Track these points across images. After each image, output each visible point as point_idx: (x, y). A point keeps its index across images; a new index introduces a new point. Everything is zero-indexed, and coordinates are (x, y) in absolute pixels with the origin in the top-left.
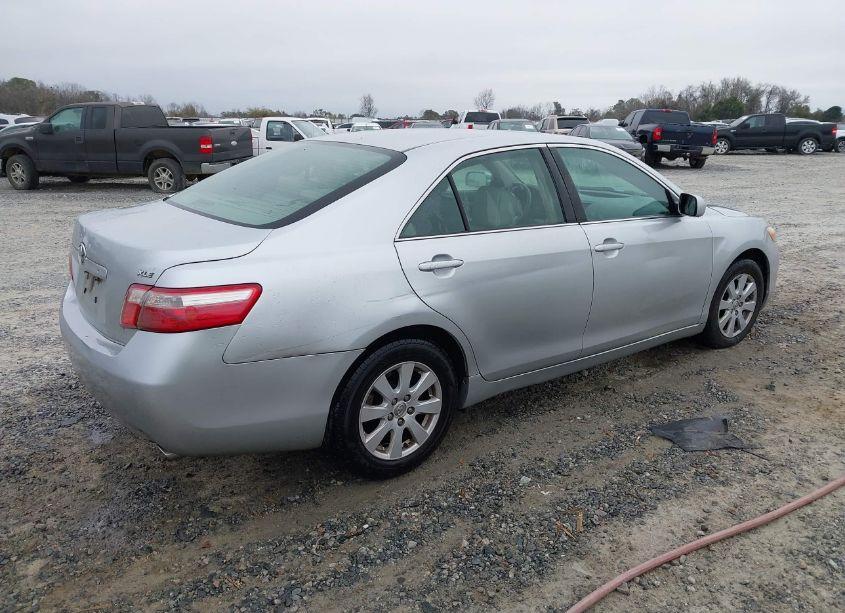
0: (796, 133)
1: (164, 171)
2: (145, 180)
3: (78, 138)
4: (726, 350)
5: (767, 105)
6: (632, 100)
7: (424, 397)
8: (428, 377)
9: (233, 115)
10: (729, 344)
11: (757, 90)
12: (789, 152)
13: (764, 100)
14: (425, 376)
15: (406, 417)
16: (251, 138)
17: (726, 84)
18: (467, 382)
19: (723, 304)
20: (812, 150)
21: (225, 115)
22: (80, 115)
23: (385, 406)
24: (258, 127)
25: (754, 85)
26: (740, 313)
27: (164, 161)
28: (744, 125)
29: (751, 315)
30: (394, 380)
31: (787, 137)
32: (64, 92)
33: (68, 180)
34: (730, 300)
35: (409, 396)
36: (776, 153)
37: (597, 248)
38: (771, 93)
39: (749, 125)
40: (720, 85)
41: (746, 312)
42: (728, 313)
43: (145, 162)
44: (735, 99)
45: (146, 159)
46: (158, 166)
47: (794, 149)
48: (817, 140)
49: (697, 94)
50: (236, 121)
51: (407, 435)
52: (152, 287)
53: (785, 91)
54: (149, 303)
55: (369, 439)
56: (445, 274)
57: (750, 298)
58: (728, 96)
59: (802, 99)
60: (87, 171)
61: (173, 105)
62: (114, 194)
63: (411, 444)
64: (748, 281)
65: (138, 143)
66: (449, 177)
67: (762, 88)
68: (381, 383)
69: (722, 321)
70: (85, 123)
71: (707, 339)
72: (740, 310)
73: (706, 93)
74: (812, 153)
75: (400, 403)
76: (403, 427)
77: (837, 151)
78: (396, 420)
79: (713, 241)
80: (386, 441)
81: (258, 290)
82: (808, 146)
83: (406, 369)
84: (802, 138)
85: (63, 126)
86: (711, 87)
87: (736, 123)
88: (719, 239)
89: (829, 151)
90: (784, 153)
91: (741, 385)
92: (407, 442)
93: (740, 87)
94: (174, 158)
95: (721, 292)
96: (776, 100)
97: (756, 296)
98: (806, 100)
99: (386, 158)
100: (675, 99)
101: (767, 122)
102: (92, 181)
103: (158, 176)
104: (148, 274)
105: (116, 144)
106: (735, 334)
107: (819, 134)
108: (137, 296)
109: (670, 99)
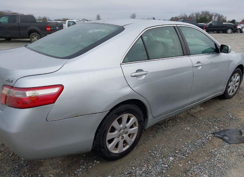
0: (226, 27)
1: (35, 36)
2: (29, 40)
3: (7, 26)
4: (229, 100)
5: (214, 19)
6: (176, 17)
7: (132, 127)
8: (133, 119)
9: (58, 20)
10: (230, 97)
11: (212, 15)
12: (224, 33)
13: (213, 17)
14: (132, 119)
15: (125, 135)
16: (63, 26)
17: (203, 12)
18: (147, 120)
19: (230, 84)
20: (230, 32)
21: (55, 20)
22: (7, 18)
23: (116, 132)
24: (65, 24)
25: (211, 13)
26: (234, 87)
27: (35, 33)
28: (211, 25)
29: (237, 87)
30: (120, 121)
31: (223, 28)
32: (6, 13)
33: (5, 39)
34: (232, 83)
35: (126, 127)
36: (220, 33)
37: (195, 65)
38: (215, 15)
39: (212, 24)
40: (201, 13)
41: (236, 86)
42: (231, 87)
43: (29, 34)
44: (205, 17)
45: (29, 32)
46: (34, 35)
47: (225, 32)
48: (232, 29)
49: (195, 16)
50: (59, 22)
51: (125, 142)
52: (12, 87)
53: (219, 15)
54: (11, 95)
55: (110, 146)
56: (141, 77)
57: (237, 82)
58: (203, 16)
59: (224, 17)
60: (11, 36)
61: (40, 17)
62: (18, 44)
63: (126, 145)
64: (238, 76)
65: (26, 27)
66: (141, 37)
67: (213, 14)
68: (115, 124)
69: (229, 90)
70: (9, 21)
71: (224, 96)
72: (234, 86)
73: (197, 15)
74: (231, 33)
75: (122, 131)
76: (124, 140)
77: (237, 32)
78: (120, 137)
79: (229, 62)
80: (117, 146)
81: (62, 87)
82: (229, 31)
83: (125, 116)
84: (228, 29)
85: (2, 22)
86: (199, 13)
87: (208, 24)
88: (231, 61)
89: (235, 32)
90: (222, 33)
91: (239, 114)
92: (125, 144)
93: (207, 13)
94: (38, 33)
95: (230, 80)
96: (217, 18)
97: (239, 81)
98: (226, 18)
99: (116, 29)
100: (188, 17)
101: (217, 24)
102: (12, 40)
103: (33, 38)
104: (10, 81)
105: (19, 28)
106: (232, 94)
107: (233, 27)
108: (5, 91)
109: (187, 17)
